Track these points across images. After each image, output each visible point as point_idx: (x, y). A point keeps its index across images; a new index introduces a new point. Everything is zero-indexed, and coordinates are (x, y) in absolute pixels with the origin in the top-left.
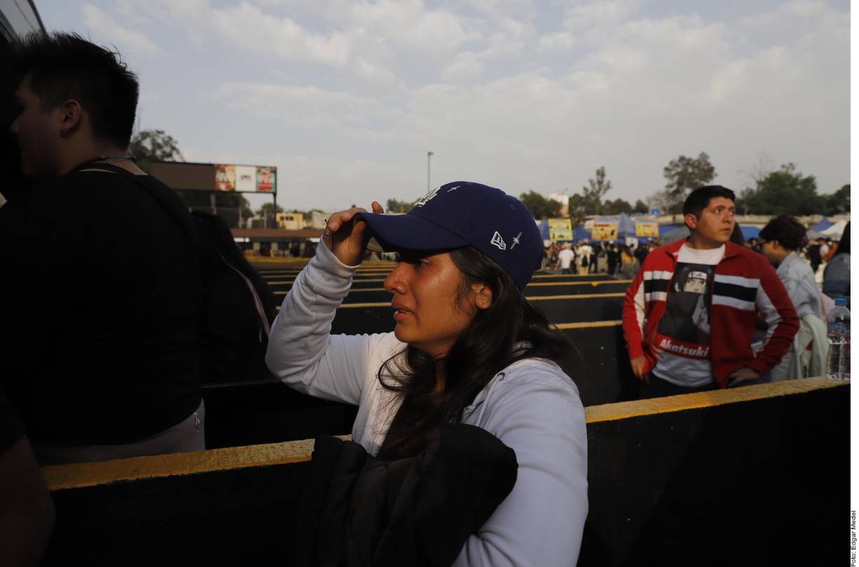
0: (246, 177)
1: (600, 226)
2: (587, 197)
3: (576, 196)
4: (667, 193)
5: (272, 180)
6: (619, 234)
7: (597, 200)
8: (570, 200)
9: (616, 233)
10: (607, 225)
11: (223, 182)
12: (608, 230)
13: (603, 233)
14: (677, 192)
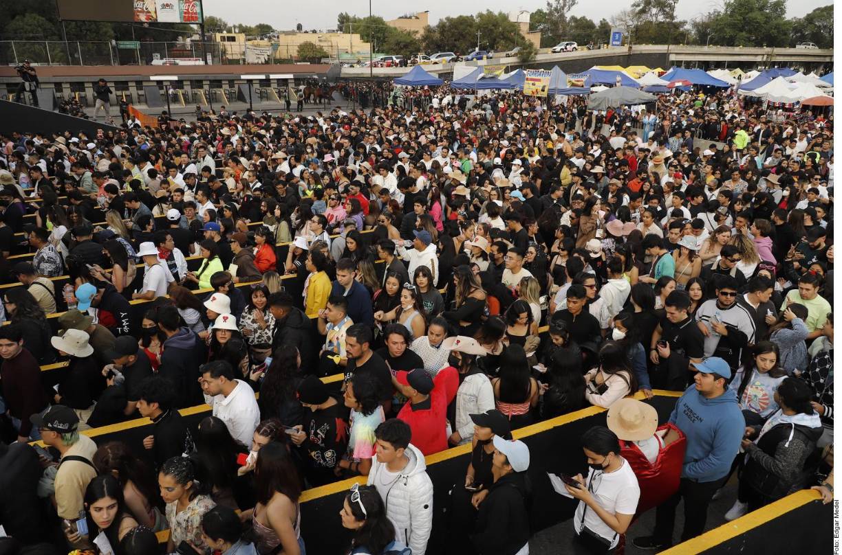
0: (167, 5)
1: (532, 80)
2: (551, 13)
3: (540, 12)
4: (633, 11)
5: (198, 9)
6: (549, 90)
7: (562, 16)
8: (532, 16)
9: (546, 89)
10: (539, 80)
11: (142, 12)
12: (539, 85)
13: (534, 88)
14: (643, 11)
